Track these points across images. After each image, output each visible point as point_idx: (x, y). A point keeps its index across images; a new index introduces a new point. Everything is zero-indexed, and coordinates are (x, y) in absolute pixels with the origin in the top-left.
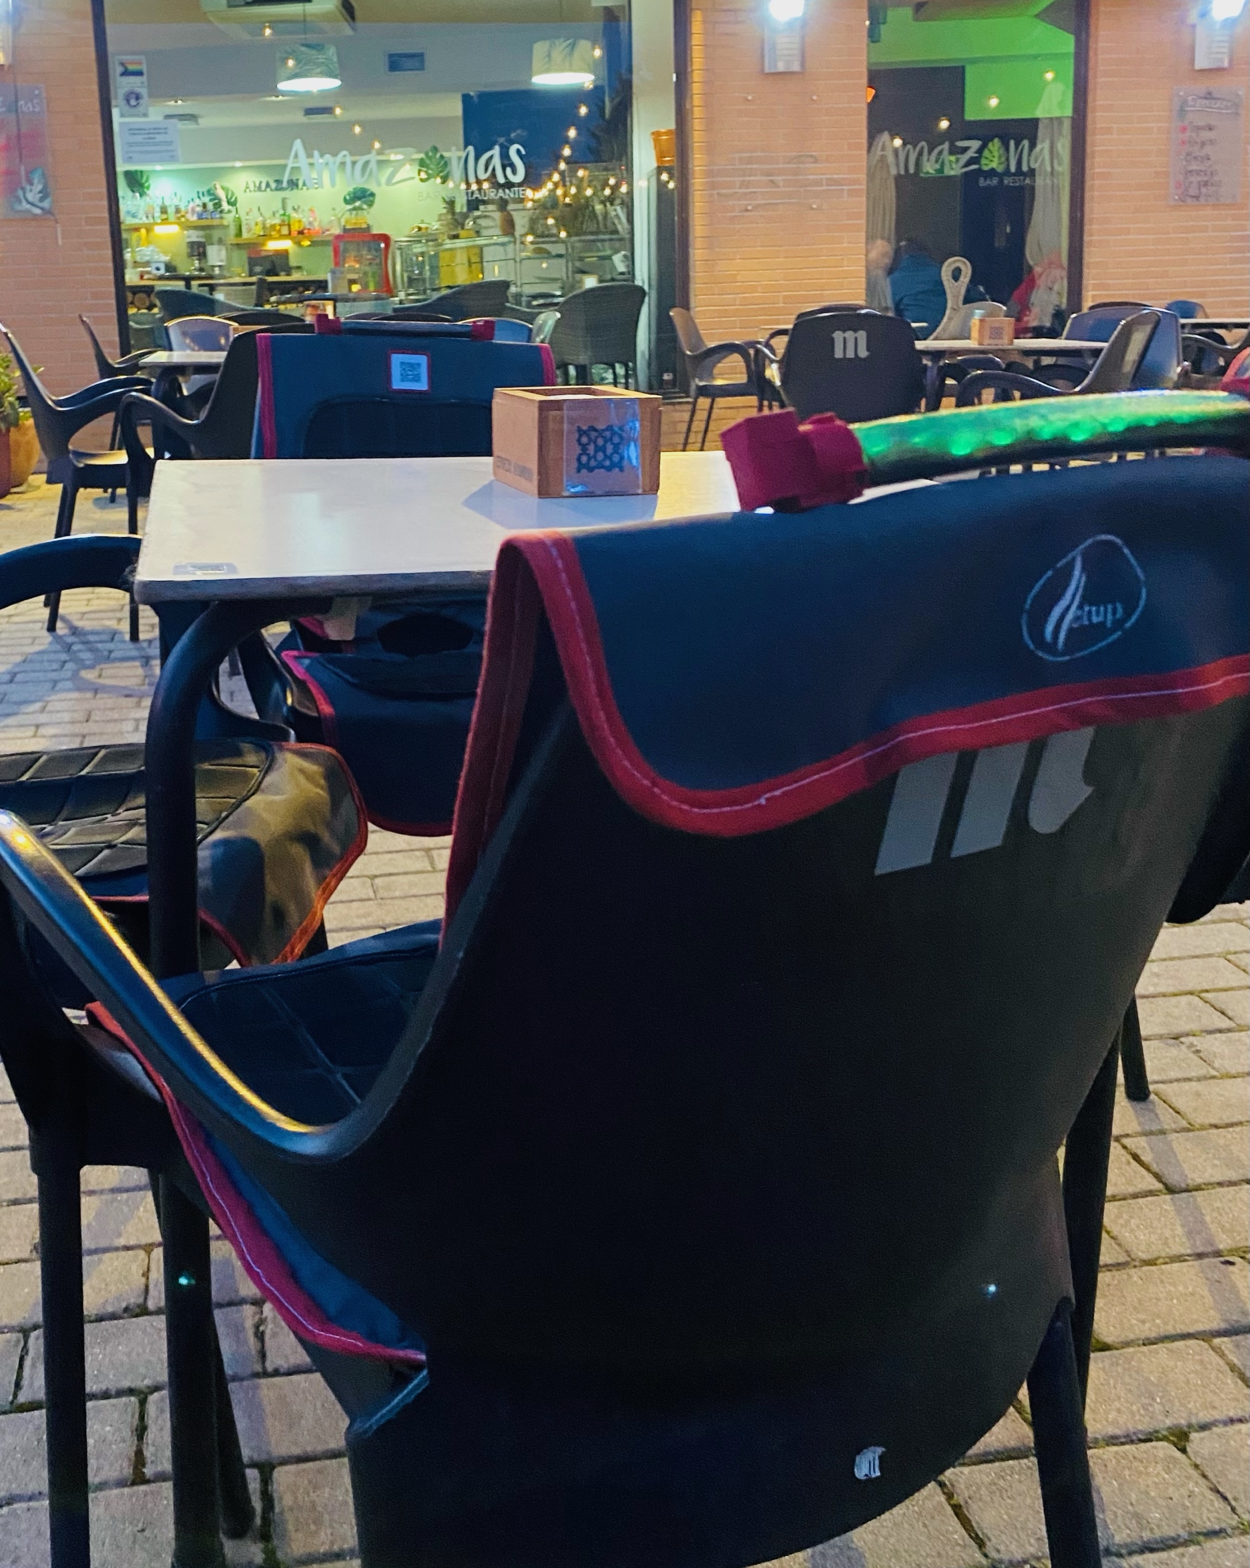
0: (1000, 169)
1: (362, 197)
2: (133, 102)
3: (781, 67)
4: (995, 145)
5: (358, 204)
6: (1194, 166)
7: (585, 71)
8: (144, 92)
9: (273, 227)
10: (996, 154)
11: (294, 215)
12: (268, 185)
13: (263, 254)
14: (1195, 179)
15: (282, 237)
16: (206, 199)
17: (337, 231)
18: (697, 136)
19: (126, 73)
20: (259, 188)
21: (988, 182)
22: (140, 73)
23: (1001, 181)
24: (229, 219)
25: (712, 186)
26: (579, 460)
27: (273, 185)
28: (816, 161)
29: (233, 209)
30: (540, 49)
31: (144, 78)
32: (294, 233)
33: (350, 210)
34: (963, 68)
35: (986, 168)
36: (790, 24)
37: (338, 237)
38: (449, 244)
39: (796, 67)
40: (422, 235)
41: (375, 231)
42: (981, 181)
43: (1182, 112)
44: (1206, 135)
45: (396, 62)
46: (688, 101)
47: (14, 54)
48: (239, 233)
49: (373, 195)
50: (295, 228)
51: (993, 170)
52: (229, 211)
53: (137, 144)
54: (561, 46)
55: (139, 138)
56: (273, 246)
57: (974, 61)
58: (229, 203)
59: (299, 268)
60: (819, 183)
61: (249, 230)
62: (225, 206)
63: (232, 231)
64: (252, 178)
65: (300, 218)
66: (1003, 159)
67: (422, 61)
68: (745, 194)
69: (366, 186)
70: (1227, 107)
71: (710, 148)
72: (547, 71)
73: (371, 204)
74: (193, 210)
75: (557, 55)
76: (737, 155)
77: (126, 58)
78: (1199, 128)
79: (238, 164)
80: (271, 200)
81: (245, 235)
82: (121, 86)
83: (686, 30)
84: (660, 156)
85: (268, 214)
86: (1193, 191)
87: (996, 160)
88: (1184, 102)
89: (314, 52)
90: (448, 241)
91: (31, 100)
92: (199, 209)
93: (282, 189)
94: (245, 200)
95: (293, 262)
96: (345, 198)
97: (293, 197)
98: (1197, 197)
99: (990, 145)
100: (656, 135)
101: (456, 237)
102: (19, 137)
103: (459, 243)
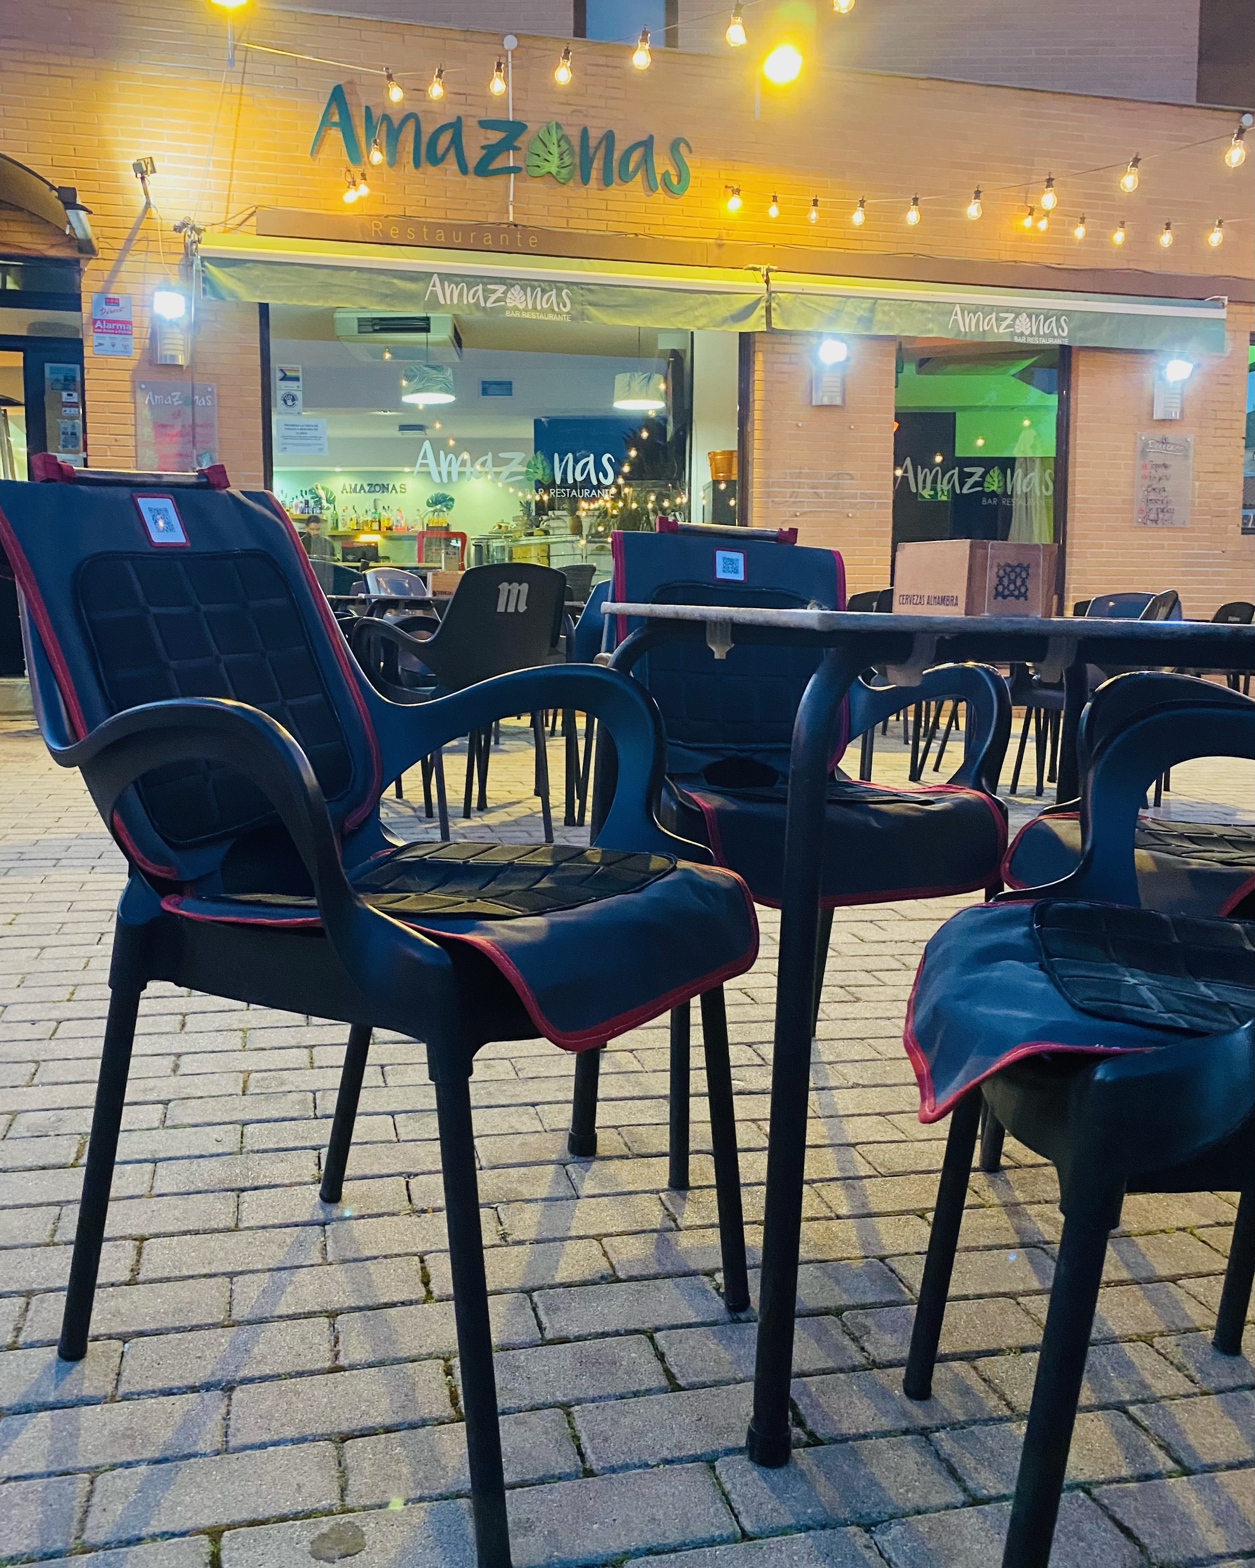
0: (999, 491)
1: (442, 501)
2: (290, 403)
3: (826, 401)
4: (995, 473)
5: (439, 507)
6: (1152, 496)
7: (659, 399)
8: (299, 395)
9: (366, 522)
10: (996, 479)
11: (383, 513)
12: (362, 487)
13: (356, 545)
14: (1154, 507)
15: (373, 531)
16: (308, 497)
17: (419, 528)
18: (756, 454)
19: (285, 378)
20: (355, 490)
21: (990, 501)
22: (297, 379)
23: (1000, 501)
24: (327, 515)
25: (768, 495)
26: (996, 589)
27: (367, 488)
28: (852, 479)
29: (332, 506)
30: (621, 379)
31: (300, 384)
32: (383, 529)
33: (434, 512)
34: (954, 414)
35: (987, 490)
36: (836, 366)
37: (422, 534)
38: (524, 540)
39: (838, 401)
40: (502, 531)
41: (453, 529)
42: (984, 502)
43: (1144, 453)
44: (1162, 472)
45: (487, 388)
46: (749, 425)
47: (192, 358)
48: (336, 527)
49: (452, 500)
50: (385, 524)
51: (993, 491)
52: (328, 508)
53: (291, 438)
54: (639, 377)
55: (293, 433)
56: (364, 539)
57: (964, 409)
58: (328, 501)
59: (387, 558)
60: (854, 496)
61: (345, 525)
62: (325, 503)
63: (330, 524)
64: (349, 482)
65: (389, 518)
66: (1001, 484)
67: (511, 389)
68: (794, 502)
69: (447, 493)
70: (1179, 451)
71: (767, 465)
72: (627, 398)
73: (449, 509)
74: (297, 506)
75: (636, 385)
76: (788, 471)
77: (284, 366)
78: (1157, 466)
79: (338, 469)
80: (365, 501)
81: (341, 528)
82: (280, 389)
83: (749, 369)
84: (715, 471)
85: (361, 512)
86: (1152, 516)
87: (996, 484)
88: (1146, 445)
89: (435, 372)
90: (524, 538)
91: (205, 396)
92: (303, 505)
93: (375, 491)
94: (344, 500)
95: (381, 553)
96: (428, 502)
97: (384, 498)
98: (1156, 521)
99: (991, 472)
100: (712, 456)
101: (531, 534)
102: (193, 426)
103: (534, 540)
